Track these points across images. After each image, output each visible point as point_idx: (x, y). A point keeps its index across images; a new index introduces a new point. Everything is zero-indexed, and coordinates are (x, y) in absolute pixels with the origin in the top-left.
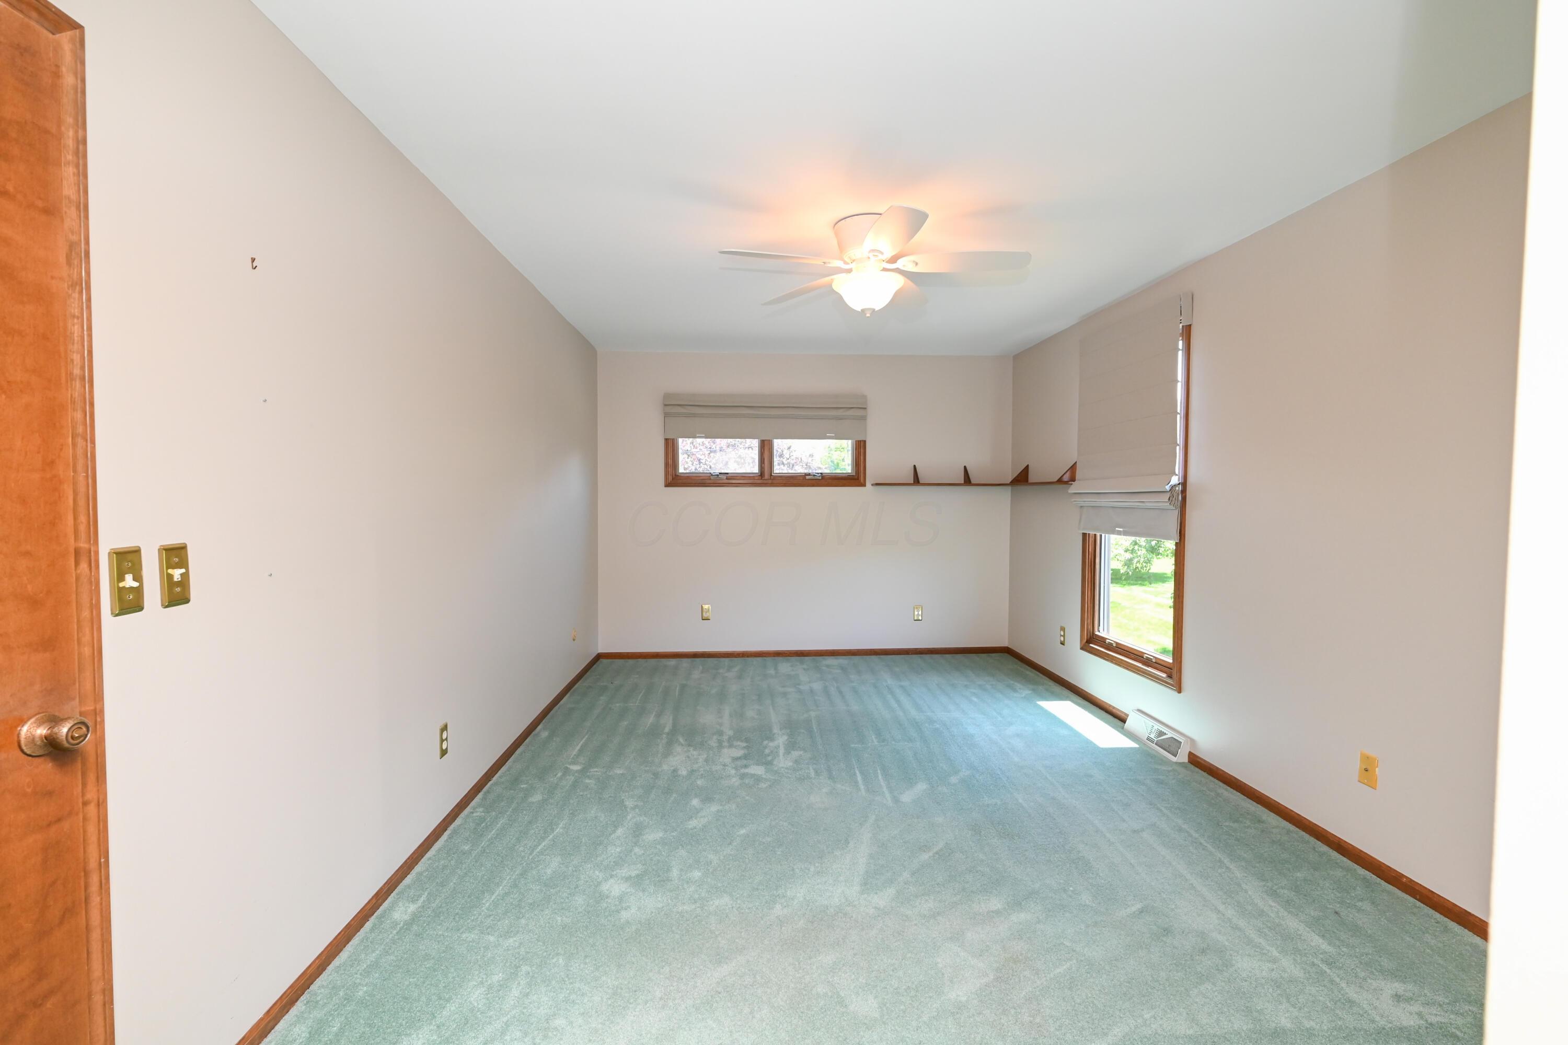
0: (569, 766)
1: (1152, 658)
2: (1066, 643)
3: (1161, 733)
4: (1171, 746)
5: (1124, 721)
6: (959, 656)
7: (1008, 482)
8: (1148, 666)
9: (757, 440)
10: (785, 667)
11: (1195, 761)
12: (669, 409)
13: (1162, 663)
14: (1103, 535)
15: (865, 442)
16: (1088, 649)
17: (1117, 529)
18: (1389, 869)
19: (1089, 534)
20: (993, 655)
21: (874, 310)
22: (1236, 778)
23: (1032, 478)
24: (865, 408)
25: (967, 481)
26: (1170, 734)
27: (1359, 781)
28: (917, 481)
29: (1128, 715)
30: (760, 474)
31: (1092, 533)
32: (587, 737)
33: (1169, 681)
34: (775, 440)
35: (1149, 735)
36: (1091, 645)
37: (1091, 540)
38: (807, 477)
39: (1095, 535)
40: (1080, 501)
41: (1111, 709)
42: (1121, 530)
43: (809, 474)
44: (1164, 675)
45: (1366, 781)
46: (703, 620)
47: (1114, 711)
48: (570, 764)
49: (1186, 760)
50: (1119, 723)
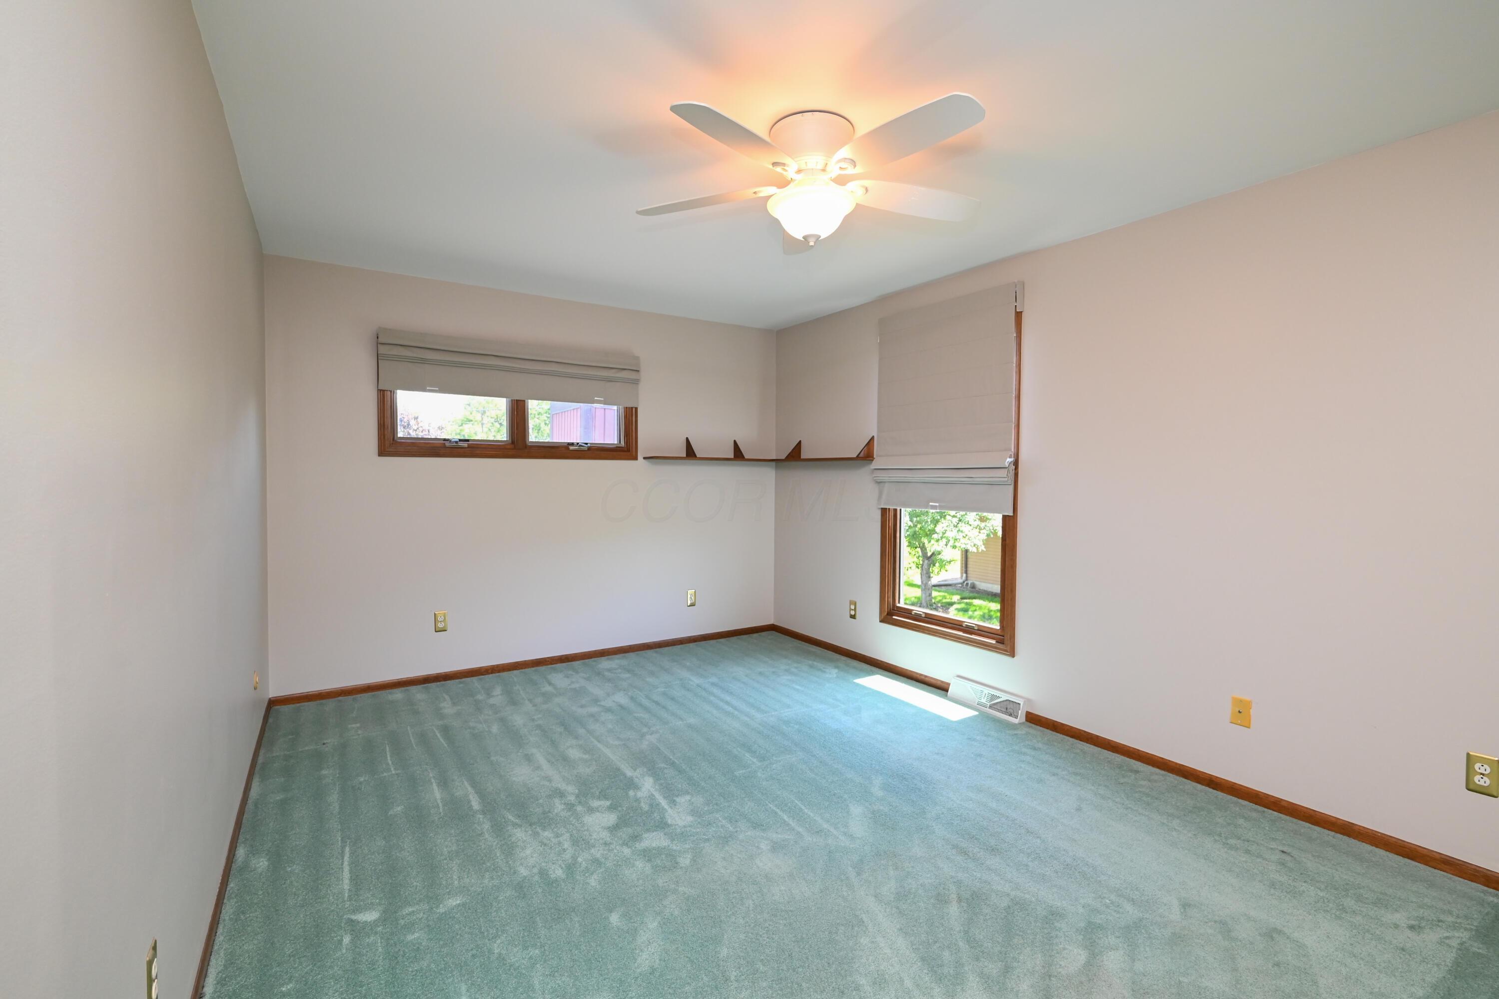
0: (354, 917)
1: (974, 625)
2: (857, 616)
3: (993, 697)
4: (1009, 707)
5: (947, 691)
6: (734, 639)
7: (784, 458)
8: (971, 633)
9: (505, 399)
10: (559, 678)
11: (1033, 719)
12: (383, 350)
13: (985, 630)
14: (903, 510)
15: (636, 409)
16: (891, 622)
17: (931, 504)
18: (1266, 796)
19: (889, 509)
20: (763, 634)
21: (818, 237)
22: (1085, 732)
23: (804, 455)
24: (638, 371)
25: (738, 455)
26: (1004, 697)
27: (1231, 723)
28: (690, 453)
29: (949, 684)
30: (510, 442)
31: (892, 507)
32: (347, 849)
33: (1000, 646)
34: (529, 401)
35: (980, 700)
36: (894, 617)
37: (892, 514)
38: (571, 448)
39: (895, 510)
40: (883, 476)
41: (923, 677)
42: (937, 504)
43: (572, 444)
44: (994, 642)
45: (1239, 722)
46: (436, 632)
47: (927, 679)
48: (354, 912)
49: (1024, 720)
50: (943, 692)
